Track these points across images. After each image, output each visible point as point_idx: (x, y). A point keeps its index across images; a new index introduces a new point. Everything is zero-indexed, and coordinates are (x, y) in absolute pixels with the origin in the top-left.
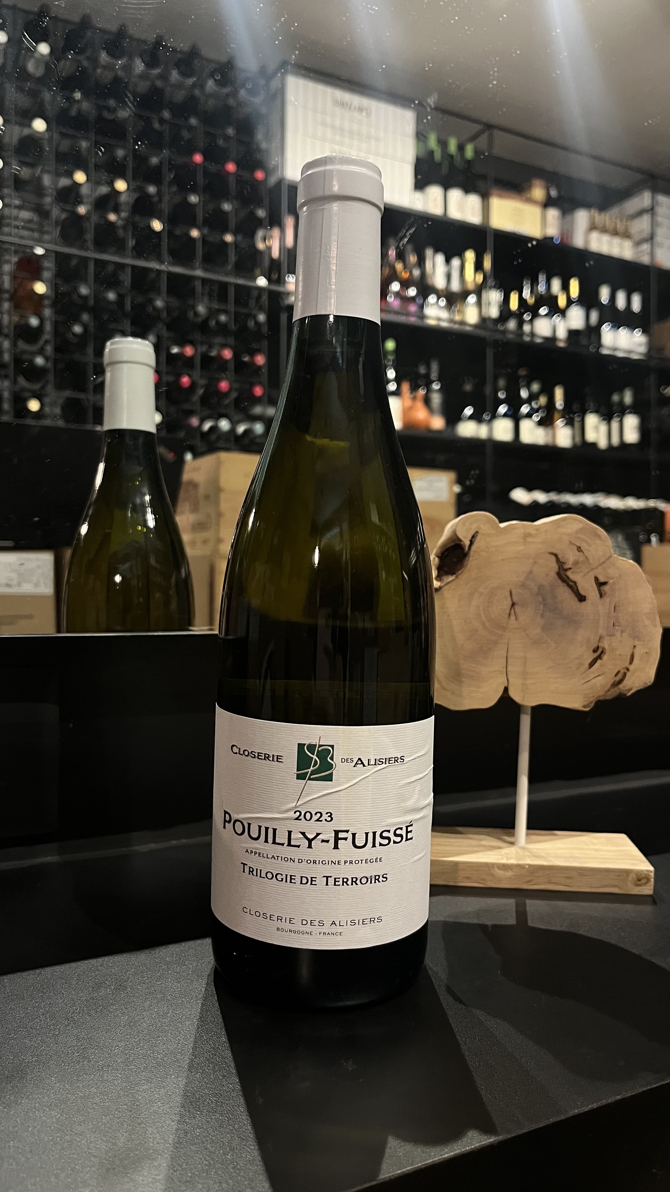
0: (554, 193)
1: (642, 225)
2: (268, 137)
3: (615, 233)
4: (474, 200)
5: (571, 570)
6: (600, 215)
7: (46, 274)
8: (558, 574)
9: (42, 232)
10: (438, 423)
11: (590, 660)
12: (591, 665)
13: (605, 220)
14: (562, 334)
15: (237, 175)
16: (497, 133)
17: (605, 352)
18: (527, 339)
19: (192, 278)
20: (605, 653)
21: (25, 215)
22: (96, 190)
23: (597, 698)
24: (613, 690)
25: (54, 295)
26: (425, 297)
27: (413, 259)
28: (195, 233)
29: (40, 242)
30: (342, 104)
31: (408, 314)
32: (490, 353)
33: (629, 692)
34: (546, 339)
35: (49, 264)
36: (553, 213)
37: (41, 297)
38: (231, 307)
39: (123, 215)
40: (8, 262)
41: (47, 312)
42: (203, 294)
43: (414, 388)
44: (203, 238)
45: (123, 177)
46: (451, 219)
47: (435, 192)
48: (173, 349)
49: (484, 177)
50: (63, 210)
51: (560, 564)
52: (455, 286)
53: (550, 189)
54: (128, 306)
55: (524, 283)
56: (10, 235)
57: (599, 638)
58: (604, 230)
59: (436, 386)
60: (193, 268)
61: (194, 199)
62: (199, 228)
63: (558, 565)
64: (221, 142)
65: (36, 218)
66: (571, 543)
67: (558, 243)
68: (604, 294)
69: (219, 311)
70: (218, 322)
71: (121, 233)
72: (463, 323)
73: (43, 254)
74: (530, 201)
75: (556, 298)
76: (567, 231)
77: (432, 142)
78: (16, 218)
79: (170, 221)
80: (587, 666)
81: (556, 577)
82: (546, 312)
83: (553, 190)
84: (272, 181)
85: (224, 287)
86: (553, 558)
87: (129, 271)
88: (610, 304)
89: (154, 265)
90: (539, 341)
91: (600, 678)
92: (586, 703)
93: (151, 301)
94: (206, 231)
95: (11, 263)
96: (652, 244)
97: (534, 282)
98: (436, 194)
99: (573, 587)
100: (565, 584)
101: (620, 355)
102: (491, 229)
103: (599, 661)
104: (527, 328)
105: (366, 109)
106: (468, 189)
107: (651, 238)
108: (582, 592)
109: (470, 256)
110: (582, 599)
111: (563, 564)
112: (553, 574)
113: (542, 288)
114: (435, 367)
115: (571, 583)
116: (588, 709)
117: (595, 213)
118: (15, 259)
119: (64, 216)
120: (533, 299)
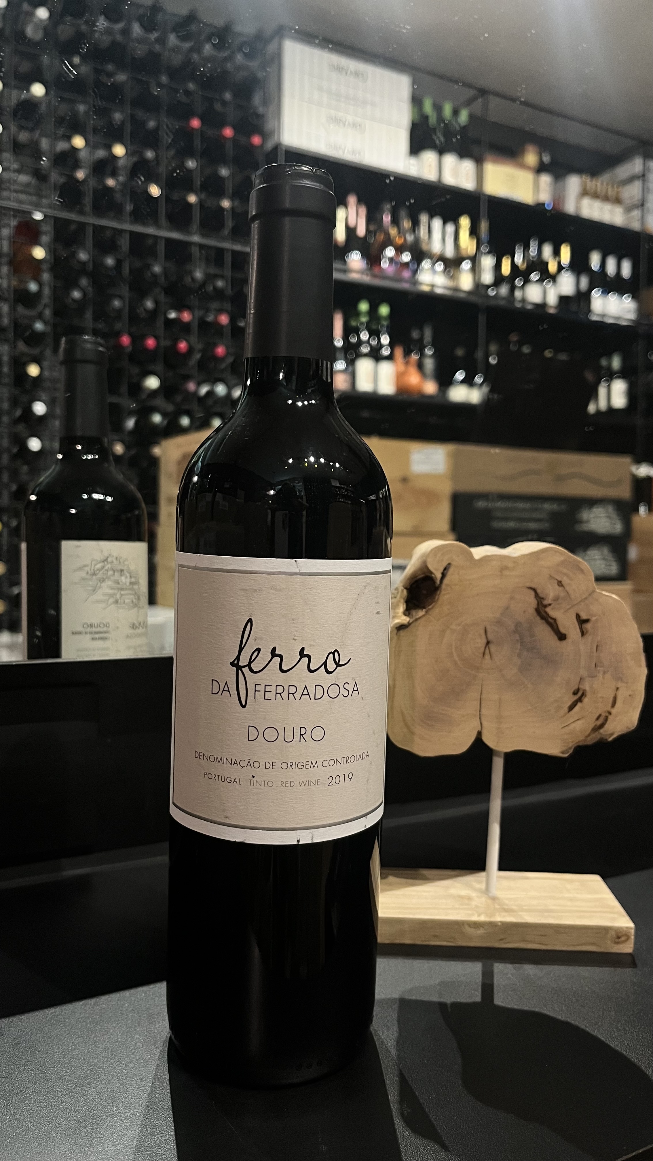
0: (546, 159)
1: (633, 191)
2: (266, 102)
3: (606, 199)
4: (468, 166)
5: (551, 606)
6: (591, 181)
7: (45, 239)
8: (538, 611)
9: (39, 195)
10: (430, 388)
11: (569, 703)
12: (571, 708)
13: (596, 185)
14: (552, 300)
15: (234, 140)
16: (491, 97)
17: (594, 318)
18: (518, 305)
19: (189, 244)
20: (586, 696)
21: (24, 178)
22: (94, 154)
23: (577, 743)
24: (593, 735)
25: (52, 261)
26: (419, 263)
27: (406, 224)
28: (192, 199)
29: (38, 206)
30: (339, 69)
31: (400, 280)
32: (482, 319)
33: (610, 738)
34: (537, 306)
35: (47, 228)
36: (546, 179)
37: (40, 261)
38: (228, 272)
39: (121, 179)
40: (8, 226)
41: (46, 276)
42: (200, 259)
43: (407, 353)
44: (201, 203)
45: (122, 142)
46: (444, 185)
47: (429, 157)
48: (170, 313)
49: (477, 142)
50: (62, 174)
51: (539, 599)
52: (450, 252)
53: (543, 154)
54: (126, 270)
55: (516, 248)
56: (9, 199)
57: (579, 679)
58: (595, 196)
59: (429, 352)
60: (189, 233)
61: (191, 164)
62: (196, 194)
63: (537, 600)
64: (218, 107)
65: (34, 182)
66: (551, 577)
67: (550, 208)
68: (595, 260)
69: (216, 276)
70: (215, 288)
71: (118, 197)
72: (456, 289)
73: (42, 220)
74: (523, 166)
75: (547, 264)
76: (559, 197)
77: (428, 107)
78: (15, 181)
79: (168, 186)
80: (566, 709)
81: (535, 613)
82: (538, 278)
83: (546, 156)
84: (270, 145)
85: (220, 252)
86: (532, 593)
87: (127, 236)
88: (601, 270)
89: (151, 230)
90: (530, 307)
91: (579, 722)
92: (564, 749)
93: (148, 266)
94: (203, 196)
95: (10, 227)
96: (643, 211)
97: (527, 247)
98: (430, 160)
99: (553, 625)
100: (544, 621)
101: (610, 321)
102: (485, 195)
103: (579, 705)
104: (518, 294)
105: (362, 74)
106: (463, 154)
107: (642, 204)
108: (563, 630)
109: (465, 222)
110: (562, 637)
111: (542, 600)
112: (531, 611)
113: (533, 251)
114: (428, 334)
115: (550, 620)
116: (566, 755)
117: (587, 179)
118: (14, 223)
119: (62, 180)
120: (525, 265)
